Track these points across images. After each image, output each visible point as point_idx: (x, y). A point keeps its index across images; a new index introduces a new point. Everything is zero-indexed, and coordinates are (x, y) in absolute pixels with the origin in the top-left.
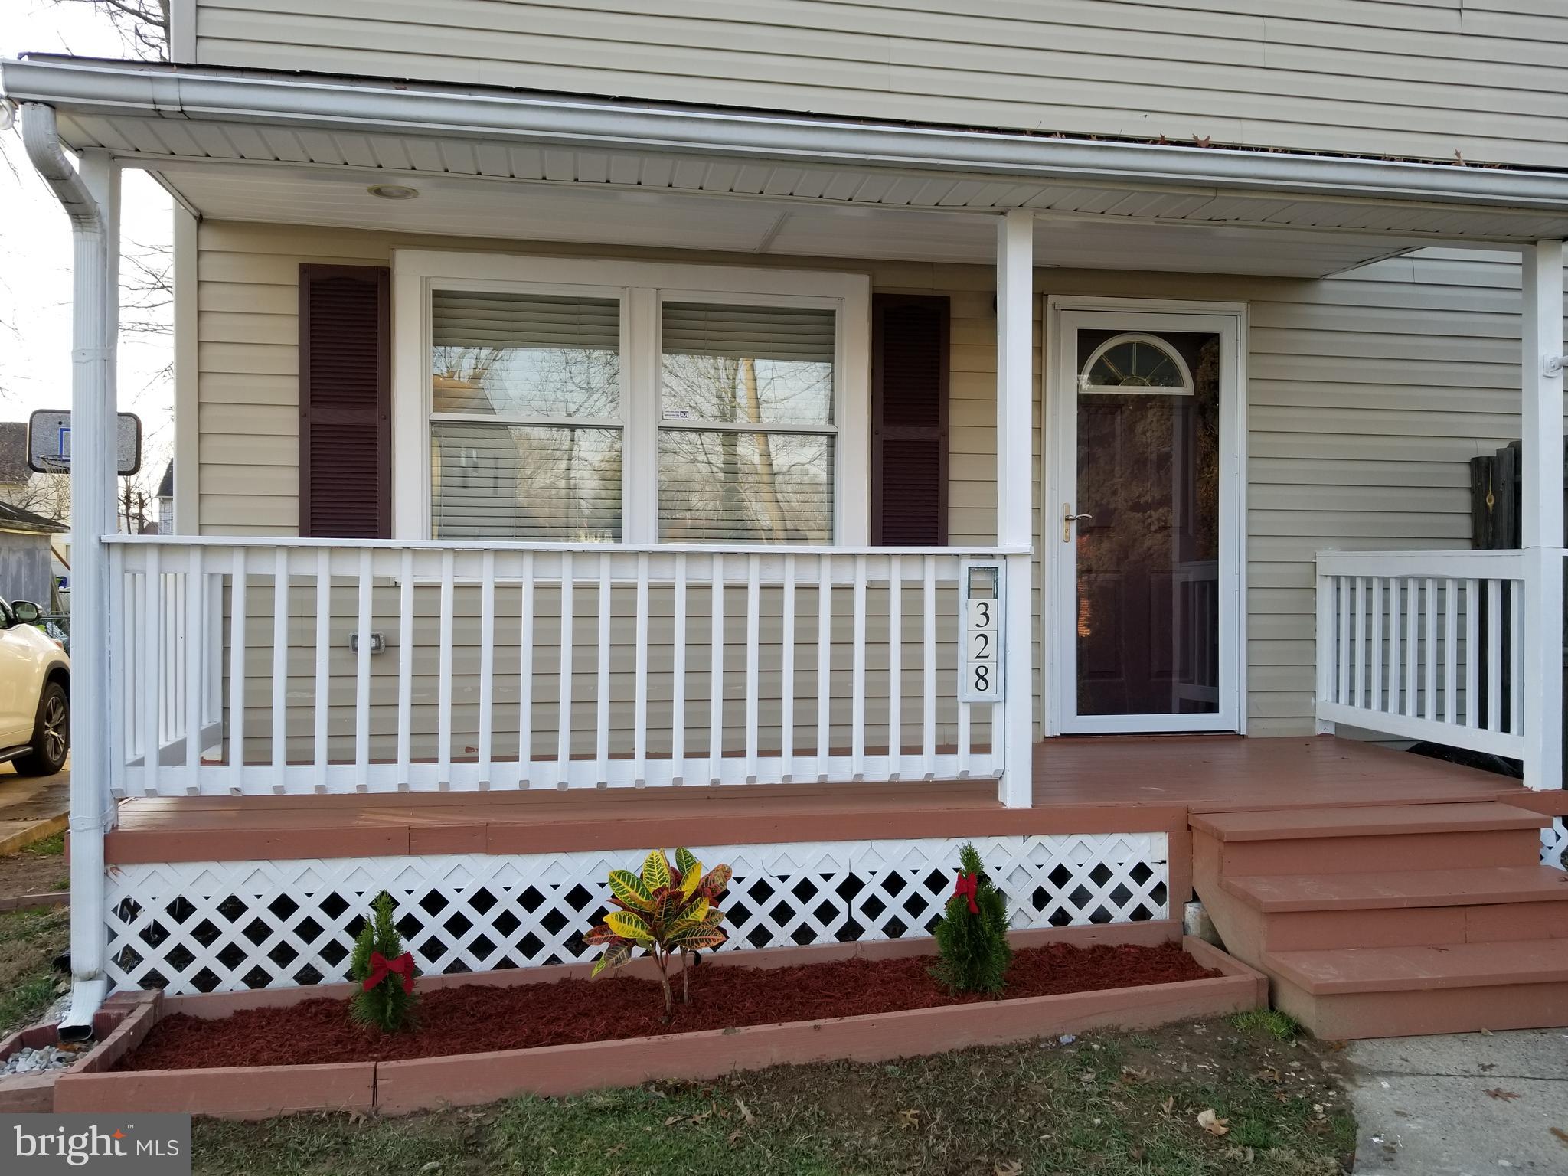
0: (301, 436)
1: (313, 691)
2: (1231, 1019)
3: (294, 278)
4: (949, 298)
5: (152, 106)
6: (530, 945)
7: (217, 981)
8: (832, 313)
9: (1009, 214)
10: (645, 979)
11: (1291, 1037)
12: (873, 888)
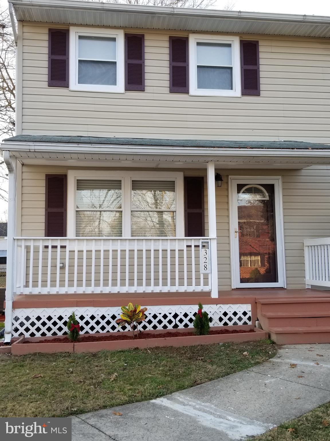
0: (45, 215)
1: (47, 277)
2: (259, 342)
3: (44, 178)
4: (203, 177)
5: (29, 150)
6: (103, 328)
7: (35, 335)
8: (174, 182)
9: (209, 163)
10: (129, 336)
11: (271, 344)
12: (181, 316)
